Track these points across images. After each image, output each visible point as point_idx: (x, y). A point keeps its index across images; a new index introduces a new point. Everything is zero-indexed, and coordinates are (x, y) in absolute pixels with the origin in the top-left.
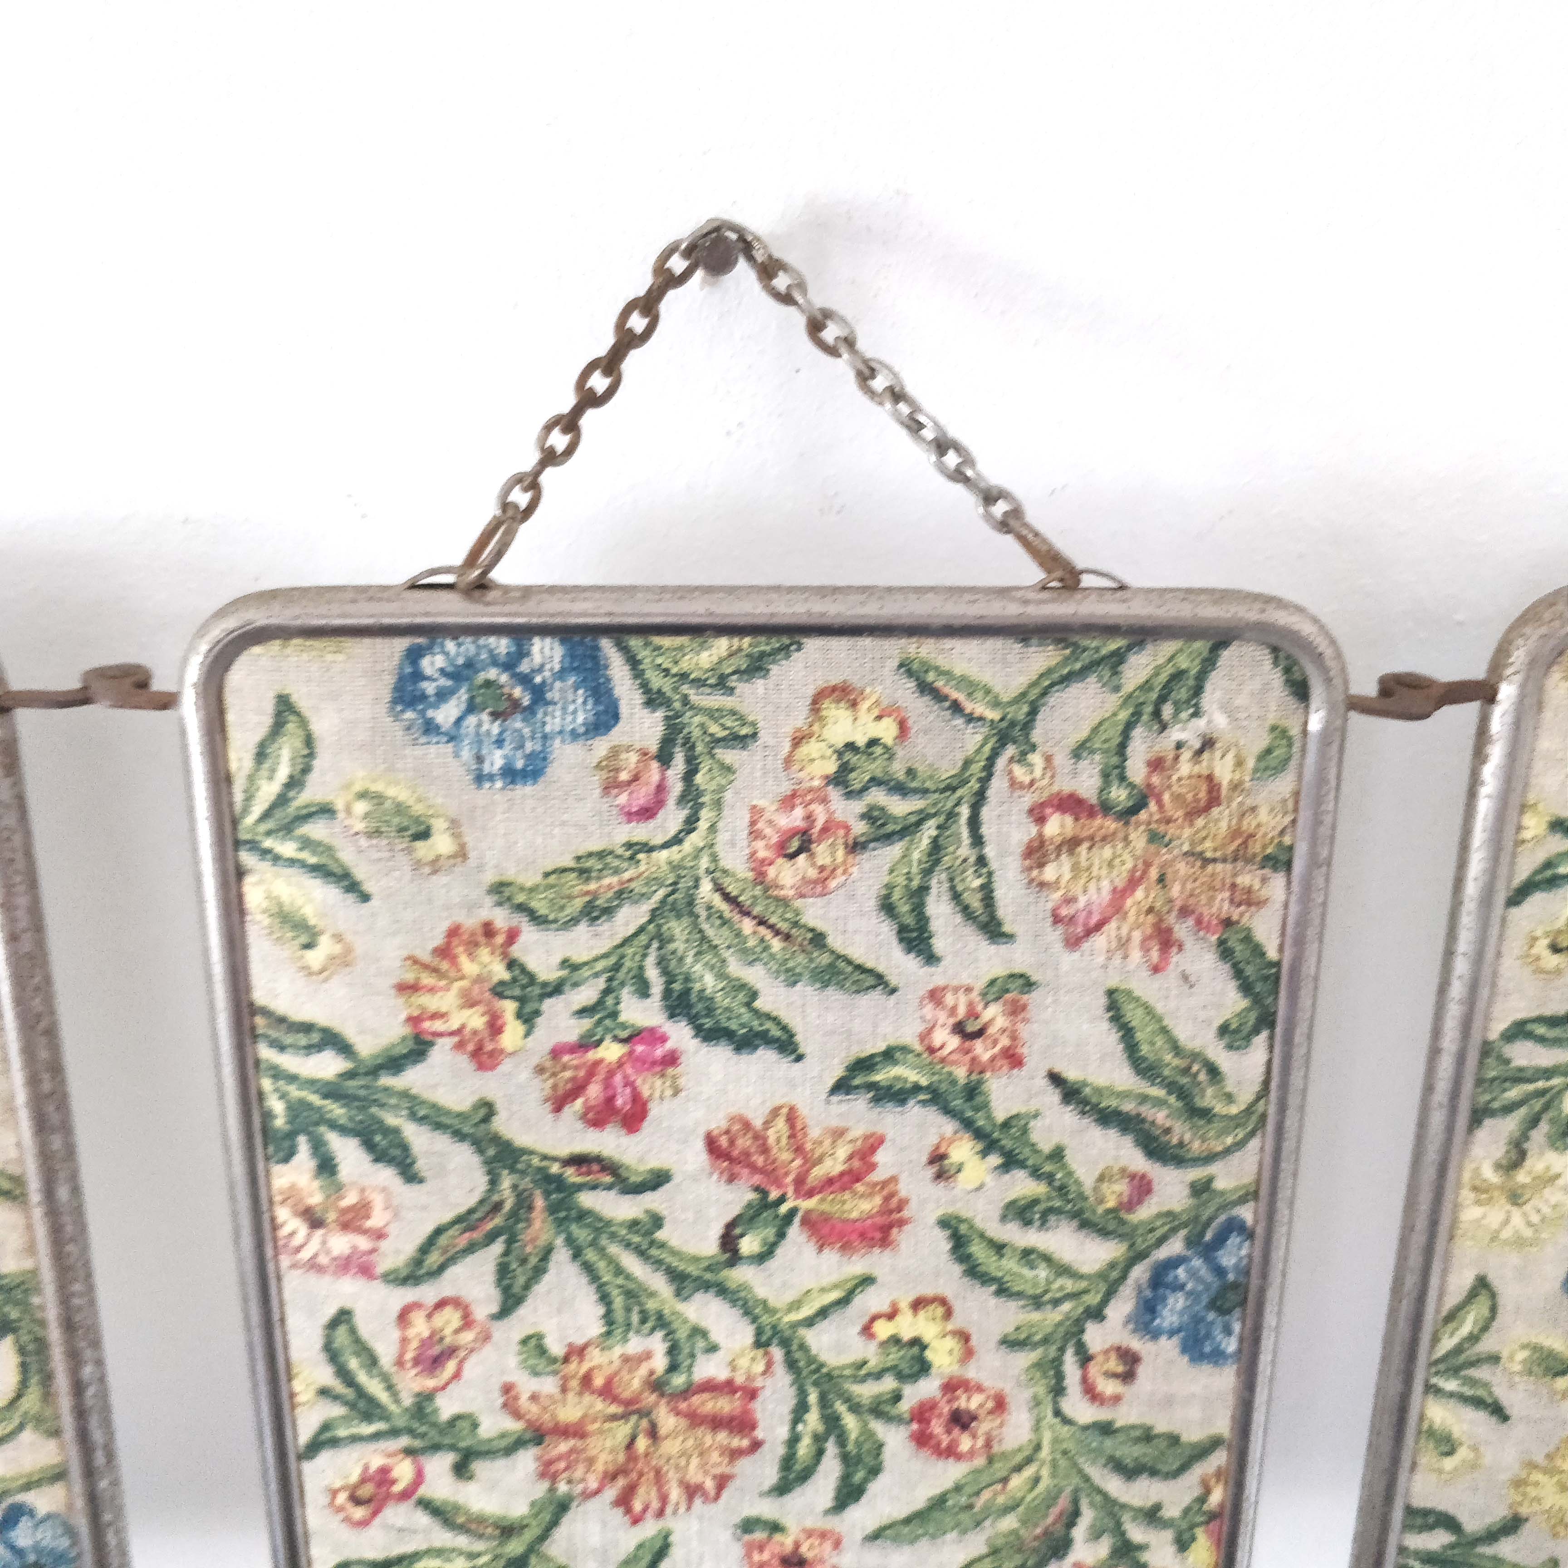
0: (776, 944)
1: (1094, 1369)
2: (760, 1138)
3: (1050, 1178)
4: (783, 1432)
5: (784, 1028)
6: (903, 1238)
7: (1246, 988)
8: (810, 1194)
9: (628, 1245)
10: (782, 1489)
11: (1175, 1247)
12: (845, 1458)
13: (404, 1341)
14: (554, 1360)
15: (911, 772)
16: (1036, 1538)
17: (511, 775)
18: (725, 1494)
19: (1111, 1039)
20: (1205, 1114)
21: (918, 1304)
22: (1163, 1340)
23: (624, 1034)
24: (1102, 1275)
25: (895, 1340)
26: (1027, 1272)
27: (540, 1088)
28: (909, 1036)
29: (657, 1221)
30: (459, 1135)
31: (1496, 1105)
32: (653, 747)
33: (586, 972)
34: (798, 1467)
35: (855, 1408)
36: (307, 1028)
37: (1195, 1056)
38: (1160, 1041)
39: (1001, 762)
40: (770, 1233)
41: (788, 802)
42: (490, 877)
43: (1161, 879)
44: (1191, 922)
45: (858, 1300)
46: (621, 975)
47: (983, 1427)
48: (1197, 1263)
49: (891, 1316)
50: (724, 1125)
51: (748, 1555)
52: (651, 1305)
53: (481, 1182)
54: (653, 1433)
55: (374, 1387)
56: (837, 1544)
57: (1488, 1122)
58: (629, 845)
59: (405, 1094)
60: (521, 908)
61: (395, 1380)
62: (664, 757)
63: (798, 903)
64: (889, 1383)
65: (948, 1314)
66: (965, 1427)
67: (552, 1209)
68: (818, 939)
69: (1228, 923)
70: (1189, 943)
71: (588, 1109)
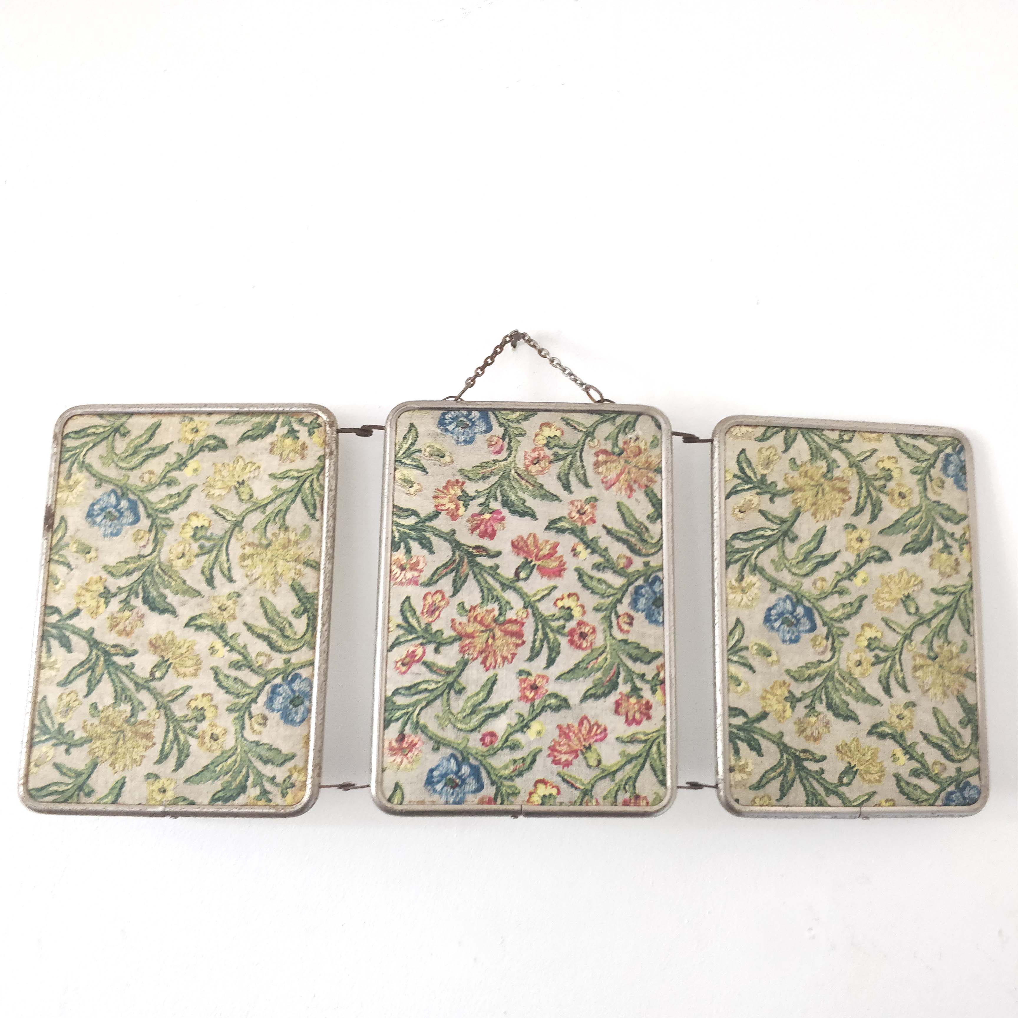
0: (531, 488)
1: (620, 619)
2: (526, 542)
3: (604, 556)
4: (531, 638)
5: (532, 511)
6: (565, 574)
7: (653, 505)
8: (539, 560)
9: (489, 574)
10: (531, 659)
11: (640, 582)
12: (549, 648)
13: (424, 605)
14: (466, 611)
15: (565, 443)
16: (608, 681)
17: (466, 442)
18: (514, 660)
19: (619, 516)
20: (645, 541)
21: (569, 595)
22: (640, 612)
23: (490, 511)
24: (620, 589)
25: (563, 607)
26: (599, 586)
27: (467, 526)
28: (565, 514)
29: (497, 567)
30: (446, 539)
31: (732, 560)
32: (501, 437)
33: (481, 494)
34: (535, 651)
35: (552, 630)
36: (407, 510)
37: (642, 523)
38: (631, 518)
39: (587, 441)
40: (528, 571)
41: (534, 450)
42: (459, 468)
43: (629, 472)
44: (637, 485)
45: (553, 594)
46: (490, 495)
47: (590, 638)
48: (648, 588)
49: (562, 599)
50: (516, 538)
51: (520, 684)
52: (495, 593)
53: (450, 553)
54: (494, 637)
55: (414, 622)
56: (547, 681)
57: (731, 566)
58: (494, 460)
59: (432, 527)
60: (466, 476)
61: (420, 619)
62: (503, 439)
63: (536, 477)
64: (561, 622)
65: (578, 599)
66: (584, 639)
67: (469, 562)
68: (541, 486)
69: (647, 486)
70: (637, 490)
71: (480, 532)
